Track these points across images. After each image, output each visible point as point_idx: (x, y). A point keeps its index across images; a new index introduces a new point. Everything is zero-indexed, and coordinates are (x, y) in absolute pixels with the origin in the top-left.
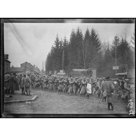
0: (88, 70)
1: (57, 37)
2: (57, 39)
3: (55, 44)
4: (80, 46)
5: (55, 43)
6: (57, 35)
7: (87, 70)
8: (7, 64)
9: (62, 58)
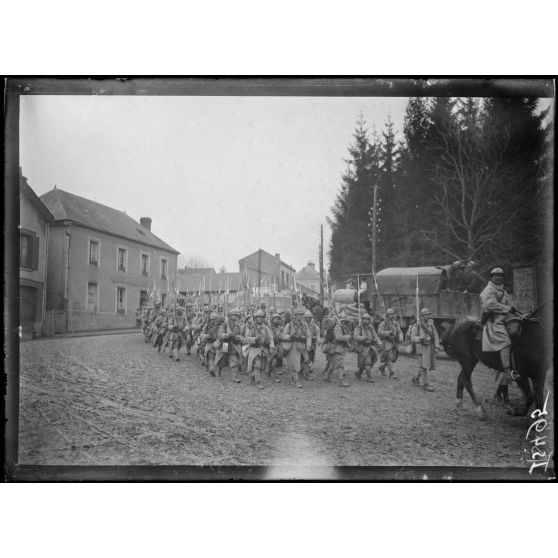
0: (447, 267)
1: (358, 127)
2: (359, 139)
3: (351, 162)
4: (446, 155)
5: (352, 158)
6: (359, 119)
7: (440, 271)
8: (164, 261)
9: (371, 222)
